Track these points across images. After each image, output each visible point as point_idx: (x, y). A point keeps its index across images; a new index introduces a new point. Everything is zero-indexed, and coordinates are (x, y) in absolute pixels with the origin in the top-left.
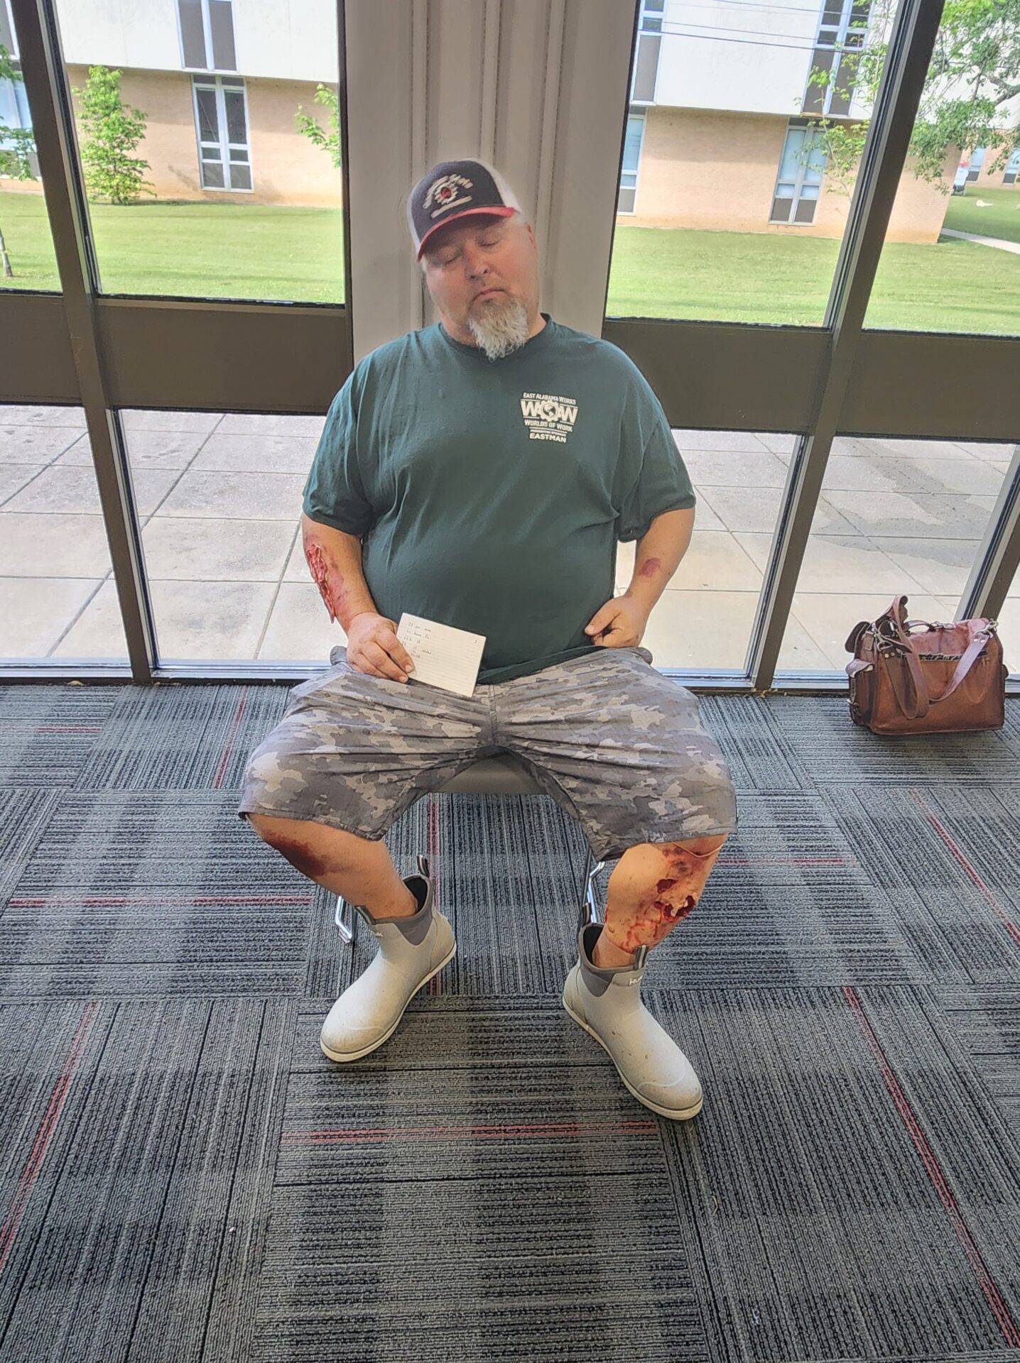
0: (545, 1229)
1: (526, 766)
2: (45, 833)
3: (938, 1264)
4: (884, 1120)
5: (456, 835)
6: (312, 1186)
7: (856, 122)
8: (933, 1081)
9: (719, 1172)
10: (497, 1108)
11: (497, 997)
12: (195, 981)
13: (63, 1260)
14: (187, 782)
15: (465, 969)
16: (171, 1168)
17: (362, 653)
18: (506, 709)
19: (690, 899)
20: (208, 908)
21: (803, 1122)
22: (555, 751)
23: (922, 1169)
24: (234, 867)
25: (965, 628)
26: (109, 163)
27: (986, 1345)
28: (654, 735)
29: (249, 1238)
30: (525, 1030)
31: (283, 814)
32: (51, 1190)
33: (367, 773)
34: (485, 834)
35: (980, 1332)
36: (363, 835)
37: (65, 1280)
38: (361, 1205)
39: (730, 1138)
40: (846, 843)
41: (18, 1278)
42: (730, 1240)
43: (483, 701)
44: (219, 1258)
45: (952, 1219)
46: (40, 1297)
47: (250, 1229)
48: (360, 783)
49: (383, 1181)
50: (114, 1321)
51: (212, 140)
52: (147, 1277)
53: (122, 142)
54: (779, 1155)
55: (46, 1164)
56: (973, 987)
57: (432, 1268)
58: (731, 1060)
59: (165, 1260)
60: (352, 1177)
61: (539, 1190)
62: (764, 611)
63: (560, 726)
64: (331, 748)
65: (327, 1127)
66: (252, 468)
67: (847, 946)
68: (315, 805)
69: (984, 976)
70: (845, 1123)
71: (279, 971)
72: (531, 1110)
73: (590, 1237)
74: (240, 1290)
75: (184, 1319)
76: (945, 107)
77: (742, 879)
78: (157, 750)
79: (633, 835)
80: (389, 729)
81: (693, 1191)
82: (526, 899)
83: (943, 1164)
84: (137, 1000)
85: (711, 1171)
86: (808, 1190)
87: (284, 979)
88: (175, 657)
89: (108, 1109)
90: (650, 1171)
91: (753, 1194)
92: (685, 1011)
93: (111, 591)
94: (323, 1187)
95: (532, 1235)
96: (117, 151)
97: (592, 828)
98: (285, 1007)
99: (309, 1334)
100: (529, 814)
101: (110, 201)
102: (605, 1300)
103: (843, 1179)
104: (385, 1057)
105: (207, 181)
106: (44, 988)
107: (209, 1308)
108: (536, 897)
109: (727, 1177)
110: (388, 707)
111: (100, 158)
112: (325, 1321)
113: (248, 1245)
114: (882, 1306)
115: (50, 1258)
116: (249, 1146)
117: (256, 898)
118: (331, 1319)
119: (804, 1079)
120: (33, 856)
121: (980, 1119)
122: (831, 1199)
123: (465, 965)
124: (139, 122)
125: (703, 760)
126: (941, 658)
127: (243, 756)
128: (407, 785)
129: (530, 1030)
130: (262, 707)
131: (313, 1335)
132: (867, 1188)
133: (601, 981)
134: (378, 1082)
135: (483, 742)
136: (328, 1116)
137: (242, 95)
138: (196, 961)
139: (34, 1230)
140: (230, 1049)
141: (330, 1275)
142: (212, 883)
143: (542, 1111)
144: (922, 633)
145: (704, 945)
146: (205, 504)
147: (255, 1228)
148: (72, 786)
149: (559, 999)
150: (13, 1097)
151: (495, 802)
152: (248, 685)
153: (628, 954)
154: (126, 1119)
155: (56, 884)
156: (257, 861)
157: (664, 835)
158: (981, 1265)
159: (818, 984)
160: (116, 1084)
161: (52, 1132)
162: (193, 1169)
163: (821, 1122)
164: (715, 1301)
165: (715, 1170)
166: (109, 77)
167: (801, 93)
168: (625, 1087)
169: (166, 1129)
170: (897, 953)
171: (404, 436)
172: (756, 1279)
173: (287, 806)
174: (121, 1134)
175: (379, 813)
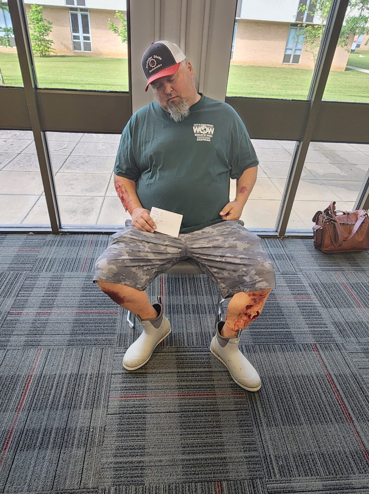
0: (204, 430)
1: (197, 263)
2: (21, 288)
3: (346, 443)
4: (327, 391)
5: (171, 288)
6: (120, 415)
7: (317, 25)
8: (344, 377)
9: (267, 410)
10: (187, 387)
11: (186, 347)
12: (77, 341)
13: (32, 441)
14: (72, 269)
15: (174, 337)
16: (70, 408)
17: (137, 222)
18: (191, 243)
19: (258, 312)
20: (81, 315)
21: (297, 392)
22: (208, 258)
23: (340, 409)
24: (90, 300)
25: (356, 213)
26: (39, 41)
27: (364, 472)
28: (245, 252)
29: (98, 433)
30: (196, 359)
31: (109, 281)
32: (27, 416)
33: (139, 266)
34: (181, 288)
35: (362, 467)
36: (138, 289)
37: (32, 448)
38: (138, 421)
39: (271, 398)
40: (312, 292)
41: (16, 447)
42: (271, 435)
43: (182, 240)
44: (88, 440)
45: (351, 427)
46: (24, 454)
47: (98, 430)
48: (137, 270)
49: (146, 413)
50: (50, 461)
51: (76, 32)
52: (62, 447)
53: (43, 33)
54: (289, 404)
55: (25, 406)
56: (359, 344)
57: (164, 444)
58: (271, 370)
59: (68, 441)
60: (135, 411)
61: (202, 416)
62: (283, 207)
63: (210, 249)
64: (126, 257)
65: (126, 393)
66: (94, 155)
67: (313, 329)
68: (121, 278)
69: (362, 340)
70: (313, 393)
71: (107, 338)
72: (199, 388)
73: (221, 433)
74: (95, 451)
75: (76, 462)
76: (349, 19)
77: (275, 305)
78: (61, 258)
79: (237, 289)
80: (147, 250)
81: (258, 417)
82: (196, 312)
83: (348, 407)
84: (56, 348)
85: (264, 410)
86: (300, 417)
87: (109, 341)
88: (67, 224)
89: (46, 387)
90: (242, 410)
91: (279, 418)
92: (254, 352)
93: (43, 200)
94: (125, 415)
95: (200, 432)
96: (42, 36)
97: (222, 286)
98: (110, 350)
99: (120, 467)
100: (197, 281)
101: (39, 56)
102: (226, 456)
103: (312, 413)
104: (146, 369)
105: (75, 48)
106: (22, 343)
107: (84, 458)
108: (200, 311)
109: (270, 412)
110: (147, 242)
111: (36, 39)
112: (126, 463)
113: (98, 435)
114: (326, 458)
115: (27, 440)
116: (98, 400)
117: (98, 311)
118: (128, 462)
119: (298, 377)
120: (17, 296)
121: (361, 392)
122: (308, 420)
123: (174, 335)
124: (50, 26)
125: (264, 261)
126: (348, 224)
127: (93, 260)
128: (154, 270)
129: (198, 359)
130: (99, 242)
131: (122, 467)
132: (321, 416)
133: (224, 342)
134: (144, 377)
135: (182, 255)
136: (126, 390)
137: (87, 15)
138: (77, 334)
139: (21, 430)
140: (90, 366)
141: (128, 446)
142: (82, 306)
143: (203, 388)
144: (341, 215)
145: (261, 329)
146: (77, 168)
147: (100, 429)
148: (31, 271)
149: (208, 348)
150: (12, 383)
151: (184, 277)
152: (94, 234)
153: (234, 332)
154: (53, 391)
155: (26, 306)
156: (98, 298)
157: (249, 289)
158: (362, 444)
159: (303, 343)
160: (49, 378)
161: (26, 395)
162: (78, 408)
163: (304, 392)
164: (266, 456)
165: (266, 409)
166: (38, 9)
167: (296, 14)
168: (233, 380)
169: (67, 394)
170: (331, 332)
171: (150, 143)
172: (281, 448)
173: (111, 278)
174: (51, 396)
175: (144, 280)
